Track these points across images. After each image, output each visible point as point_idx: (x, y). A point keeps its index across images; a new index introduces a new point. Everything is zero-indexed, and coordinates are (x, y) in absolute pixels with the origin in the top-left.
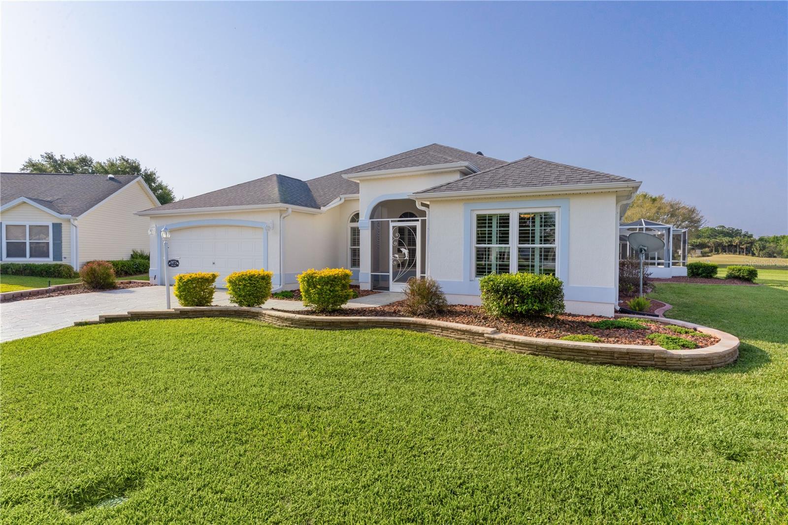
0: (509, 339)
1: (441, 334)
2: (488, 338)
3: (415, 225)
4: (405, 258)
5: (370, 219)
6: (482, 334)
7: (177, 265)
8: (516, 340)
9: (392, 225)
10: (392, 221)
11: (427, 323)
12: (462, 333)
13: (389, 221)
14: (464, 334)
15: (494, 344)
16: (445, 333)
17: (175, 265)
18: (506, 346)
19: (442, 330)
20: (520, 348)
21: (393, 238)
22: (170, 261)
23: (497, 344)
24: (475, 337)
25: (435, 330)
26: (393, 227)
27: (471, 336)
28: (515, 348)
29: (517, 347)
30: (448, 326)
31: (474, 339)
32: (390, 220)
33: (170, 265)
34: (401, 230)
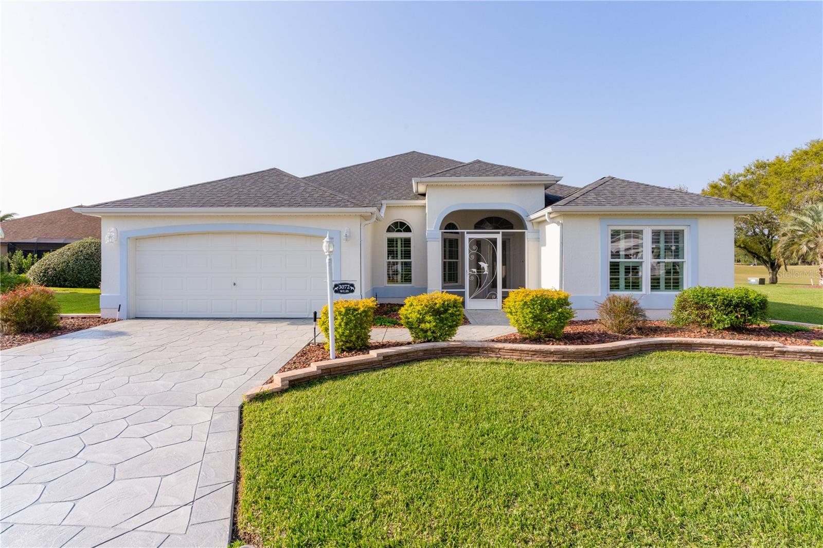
0: (806, 351)
1: (715, 351)
2: (779, 351)
3: (495, 237)
4: (485, 273)
5: (440, 229)
6: (772, 349)
7: (353, 291)
8: (814, 351)
9: (467, 237)
10: (468, 233)
11: (694, 342)
12: (744, 349)
13: (464, 232)
14: (746, 350)
15: (786, 356)
16: (719, 350)
17: (347, 291)
18: (801, 357)
19: (715, 348)
20: (818, 358)
21: (470, 252)
22: (336, 286)
23: (789, 356)
24: (761, 352)
25: (705, 348)
26: (470, 239)
27: (756, 351)
28: (812, 358)
29: (813, 357)
30: (725, 343)
31: (759, 354)
32: (466, 231)
33: (336, 292)
34: (478, 243)
